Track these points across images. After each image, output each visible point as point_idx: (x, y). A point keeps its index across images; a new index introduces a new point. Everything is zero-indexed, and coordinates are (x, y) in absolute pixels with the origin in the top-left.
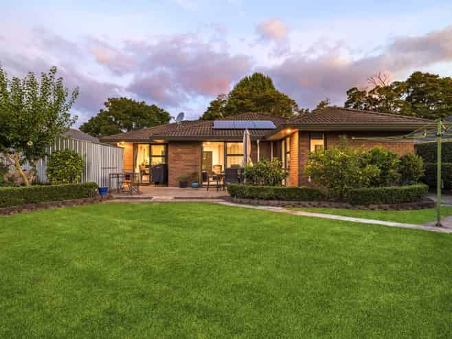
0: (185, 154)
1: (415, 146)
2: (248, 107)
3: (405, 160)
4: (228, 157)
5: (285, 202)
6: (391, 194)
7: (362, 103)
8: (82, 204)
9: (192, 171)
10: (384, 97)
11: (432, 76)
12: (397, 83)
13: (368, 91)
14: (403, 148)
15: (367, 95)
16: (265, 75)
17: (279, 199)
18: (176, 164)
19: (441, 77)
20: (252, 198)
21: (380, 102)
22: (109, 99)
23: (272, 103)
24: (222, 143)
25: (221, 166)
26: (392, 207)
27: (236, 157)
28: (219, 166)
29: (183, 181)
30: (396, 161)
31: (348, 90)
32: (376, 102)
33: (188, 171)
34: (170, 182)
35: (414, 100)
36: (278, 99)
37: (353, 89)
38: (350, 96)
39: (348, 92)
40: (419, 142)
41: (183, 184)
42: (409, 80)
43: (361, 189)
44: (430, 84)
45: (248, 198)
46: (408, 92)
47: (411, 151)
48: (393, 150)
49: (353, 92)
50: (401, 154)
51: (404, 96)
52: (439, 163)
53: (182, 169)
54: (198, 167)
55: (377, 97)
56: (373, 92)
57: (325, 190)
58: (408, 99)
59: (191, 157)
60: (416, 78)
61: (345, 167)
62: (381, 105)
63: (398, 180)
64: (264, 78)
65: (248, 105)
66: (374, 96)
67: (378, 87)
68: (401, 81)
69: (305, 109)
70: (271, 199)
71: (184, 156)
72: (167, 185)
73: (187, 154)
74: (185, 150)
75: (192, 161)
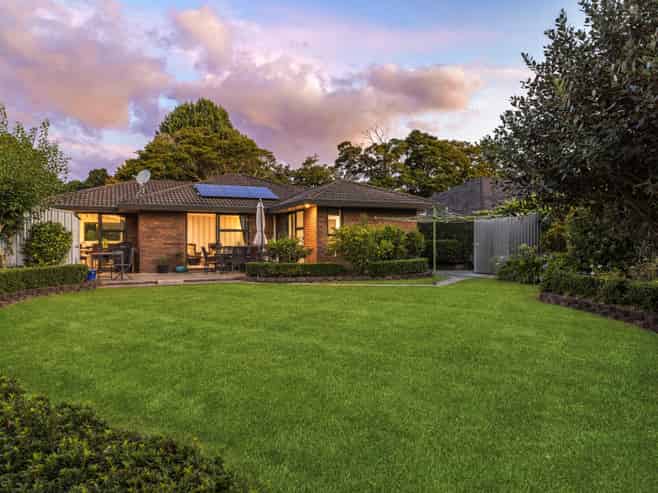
0: (164, 228)
1: (419, 224)
2: (209, 158)
3: (410, 236)
4: (222, 233)
5: (313, 278)
6: (402, 266)
7: (355, 163)
8: (78, 290)
10: (381, 157)
11: (431, 138)
12: (394, 141)
13: (364, 148)
14: (407, 226)
15: (362, 153)
16: (217, 103)
17: (305, 275)
18: (151, 241)
19: (440, 139)
20: (277, 276)
21: (378, 163)
23: (242, 155)
24: (213, 216)
26: (403, 278)
29: (161, 264)
30: (403, 238)
31: (339, 143)
32: (373, 162)
33: (166, 251)
34: (141, 267)
35: (414, 164)
36: (253, 150)
37: (346, 143)
38: (342, 151)
39: (339, 147)
40: (421, 221)
41: (162, 269)
42: (408, 139)
43: (380, 262)
44: (430, 147)
45: (272, 276)
46: (407, 154)
47: (415, 229)
48: (401, 228)
49: (345, 147)
50: (407, 232)
51: (403, 158)
52: (434, 241)
53: (160, 249)
54: (182, 246)
55: (374, 157)
56: (368, 149)
57: (348, 265)
58: (408, 162)
59: (171, 232)
60: (415, 138)
61: (366, 242)
62: (378, 166)
63: (405, 255)
64: (216, 108)
65: (209, 155)
66: (370, 155)
67: (375, 144)
68: (399, 138)
69: (284, 164)
70: (298, 275)
71: (162, 232)
72: (137, 271)
73: (167, 228)
74: (165, 223)
75: (174, 237)
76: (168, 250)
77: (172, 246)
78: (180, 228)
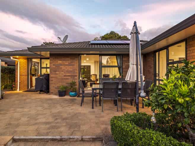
4: (103, 69)
9: (70, 80)
18: (57, 74)
22: (44, 43)
25: (96, 75)
27: (111, 68)
28: (95, 75)
29: (62, 90)
53: (62, 79)
59: (70, 68)
73: (66, 65)
74: (65, 62)
75: (71, 71)
76: (67, 80)
77: (70, 77)
78: (75, 65)
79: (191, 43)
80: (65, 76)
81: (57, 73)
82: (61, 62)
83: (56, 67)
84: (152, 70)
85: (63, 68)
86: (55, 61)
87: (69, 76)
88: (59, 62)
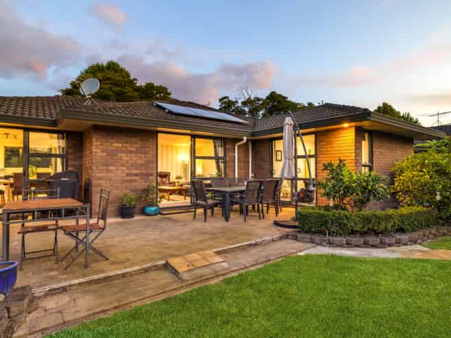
4: (197, 162)
37: (225, 98)
38: (222, 103)
39: (220, 100)
42: (268, 97)
49: (225, 101)
53: (122, 181)
56: (244, 103)
59: (139, 159)
67: (250, 98)
73: (131, 152)
74: (128, 145)
75: (141, 165)
76: (133, 184)
77: (138, 178)
78: (150, 153)
79: (321, 138)
80: (128, 175)
81: (111, 168)
82: (120, 145)
83: (107, 155)
84: (266, 165)
85: (124, 158)
86: (107, 142)
87: (136, 175)
88: (114, 145)
